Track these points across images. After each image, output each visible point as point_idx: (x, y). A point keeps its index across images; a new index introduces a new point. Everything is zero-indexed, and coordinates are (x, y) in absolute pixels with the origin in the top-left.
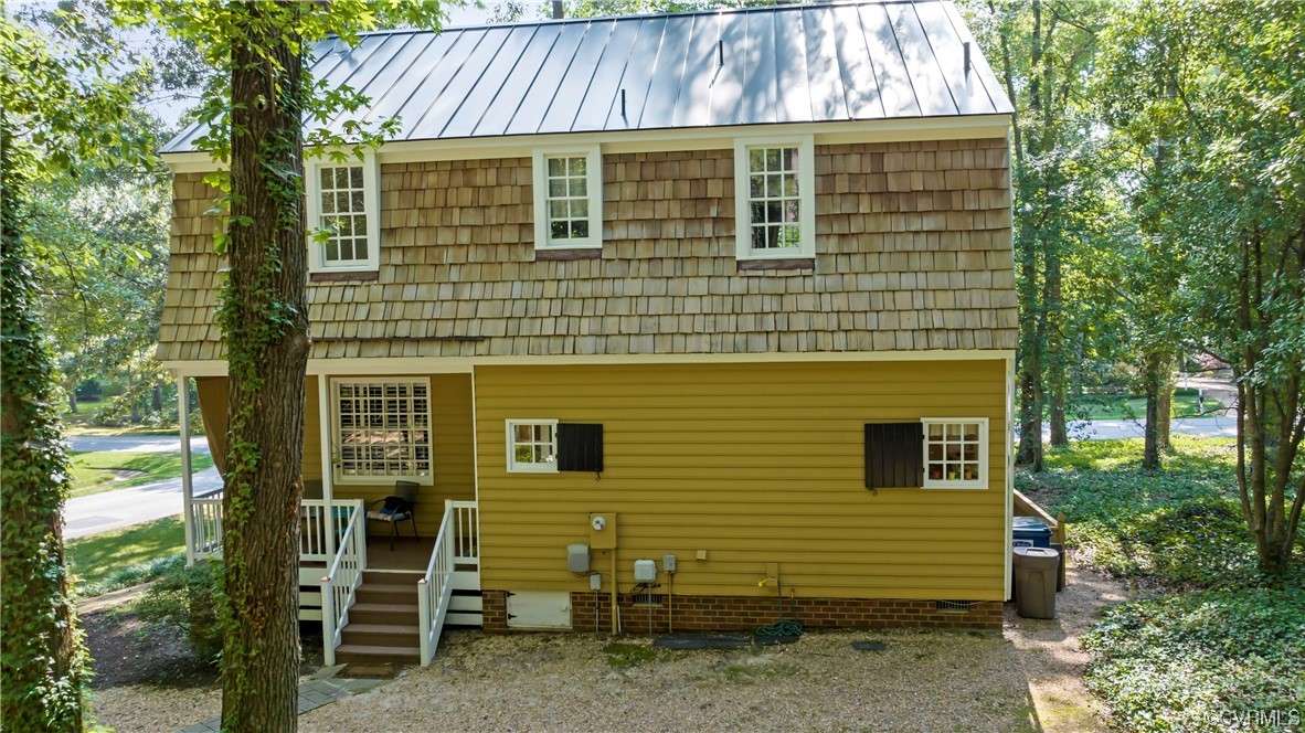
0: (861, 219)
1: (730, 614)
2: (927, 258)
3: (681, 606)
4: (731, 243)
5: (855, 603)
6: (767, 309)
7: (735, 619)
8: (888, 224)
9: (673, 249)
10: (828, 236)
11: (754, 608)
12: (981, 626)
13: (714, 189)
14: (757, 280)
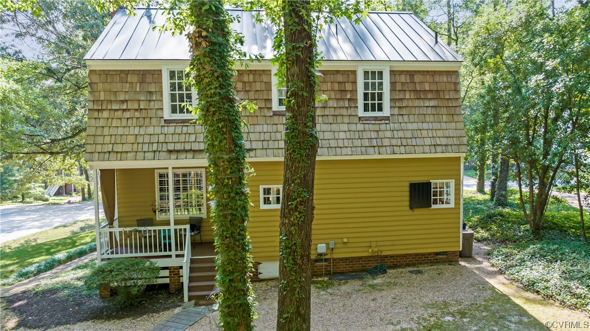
0: (406, 101)
1: (356, 264)
2: (432, 116)
3: (336, 263)
4: (356, 109)
5: (405, 256)
6: (373, 137)
7: (358, 266)
8: (417, 103)
9: (332, 112)
10: (394, 107)
11: (365, 261)
12: (451, 261)
13: (349, 87)
14: (367, 125)
